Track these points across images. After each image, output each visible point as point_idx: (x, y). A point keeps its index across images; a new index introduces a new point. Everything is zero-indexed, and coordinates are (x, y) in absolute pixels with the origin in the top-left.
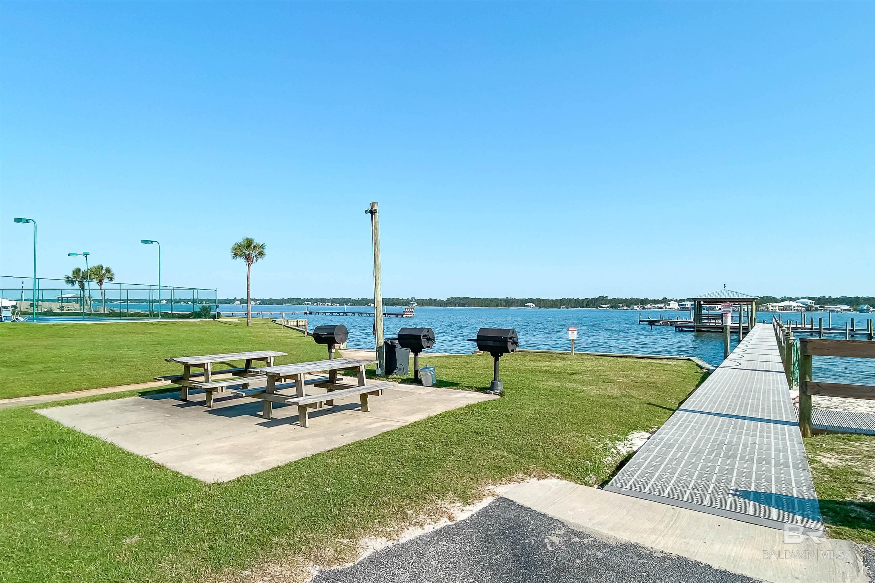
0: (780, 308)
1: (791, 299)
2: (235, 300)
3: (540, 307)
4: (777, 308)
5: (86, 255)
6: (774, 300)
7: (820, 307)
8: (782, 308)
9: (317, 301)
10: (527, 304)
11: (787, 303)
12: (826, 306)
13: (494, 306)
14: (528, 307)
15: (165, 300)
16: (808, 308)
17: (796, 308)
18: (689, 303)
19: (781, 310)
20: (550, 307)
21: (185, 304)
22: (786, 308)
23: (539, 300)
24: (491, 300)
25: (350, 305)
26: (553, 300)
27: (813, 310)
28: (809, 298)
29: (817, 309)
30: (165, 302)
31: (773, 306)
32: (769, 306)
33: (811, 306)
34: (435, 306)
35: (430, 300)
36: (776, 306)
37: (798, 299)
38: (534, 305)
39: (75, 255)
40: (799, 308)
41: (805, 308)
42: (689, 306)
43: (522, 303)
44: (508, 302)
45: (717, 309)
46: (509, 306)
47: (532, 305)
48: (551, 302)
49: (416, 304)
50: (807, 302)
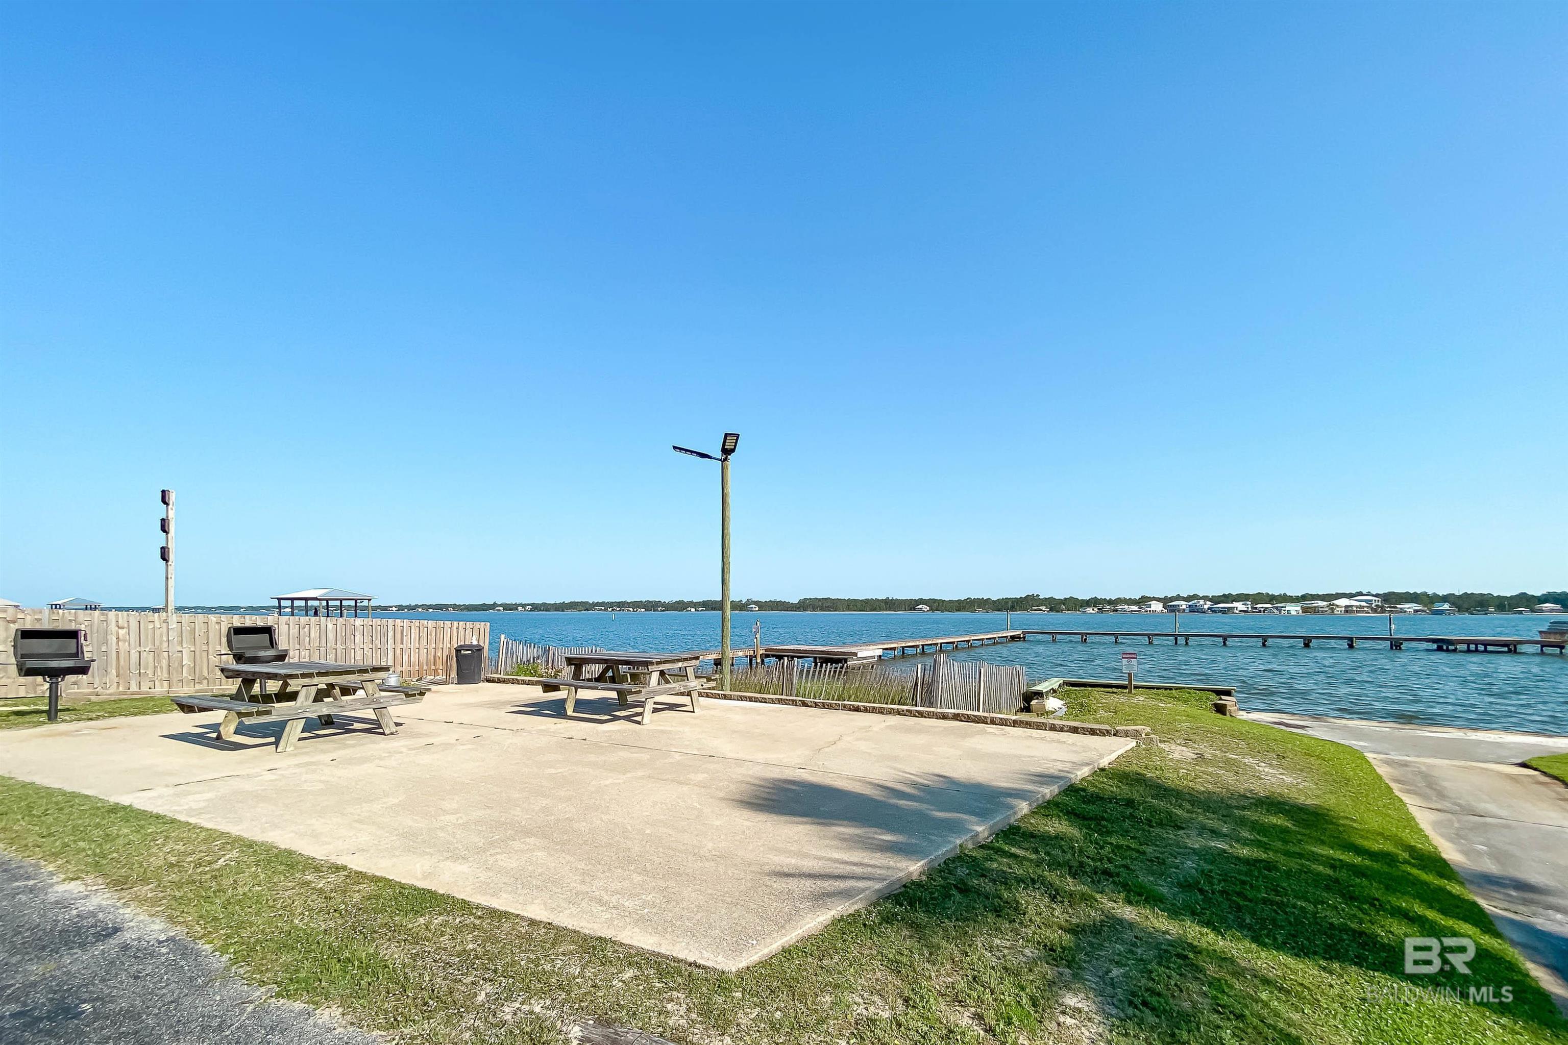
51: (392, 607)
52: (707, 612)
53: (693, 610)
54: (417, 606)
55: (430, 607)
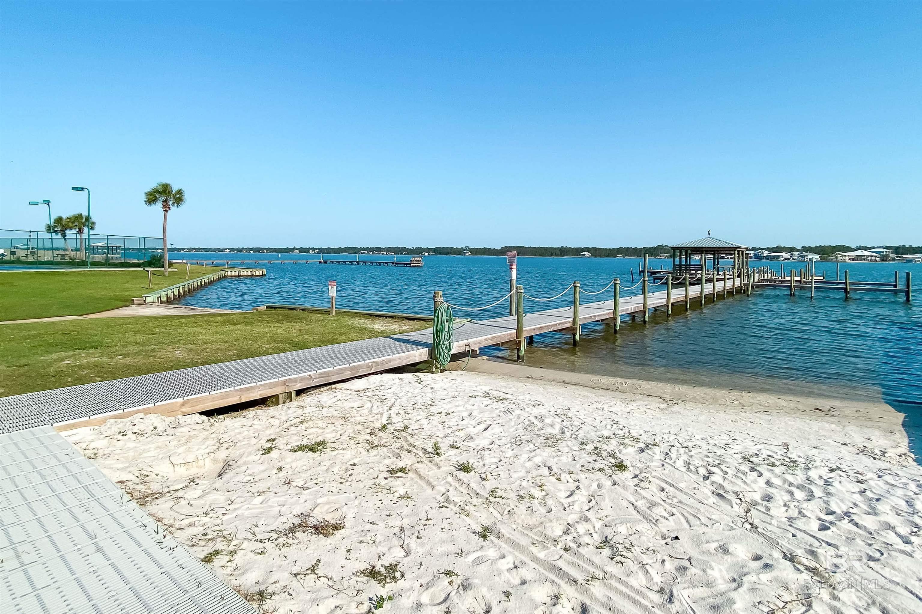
0: (850, 257)
1: (866, 249)
2: (295, 248)
3: (596, 256)
4: (847, 258)
5: (48, 203)
6: (848, 249)
7: (897, 257)
8: (853, 257)
9: (372, 250)
10: (583, 253)
11: (859, 253)
12: (904, 256)
13: (549, 256)
14: (584, 255)
15: (229, 249)
16: (884, 258)
17: (869, 258)
18: (752, 252)
19: (853, 260)
20: (606, 256)
21: (247, 253)
22: (858, 258)
23: (595, 249)
24: (546, 249)
25: (405, 254)
26: (610, 249)
27: (889, 260)
28: (886, 248)
29: (894, 259)
30: (228, 251)
31: (842, 256)
32: (838, 256)
33: (887, 256)
34: (489, 255)
35: (485, 248)
36: (845, 256)
37: (874, 248)
38: (590, 254)
39: (37, 203)
40: (873, 258)
41: (880, 257)
42: (752, 255)
43: (577, 252)
44: (563, 251)
45: (782, 259)
46: (564, 255)
47: (587, 254)
48: (608, 251)
49: (469, 253)
50: (883, 252)
51: (226, 249)
52: (435, 256)
53: (426, 254)
54: (243, 249)
55: (252, 249)
